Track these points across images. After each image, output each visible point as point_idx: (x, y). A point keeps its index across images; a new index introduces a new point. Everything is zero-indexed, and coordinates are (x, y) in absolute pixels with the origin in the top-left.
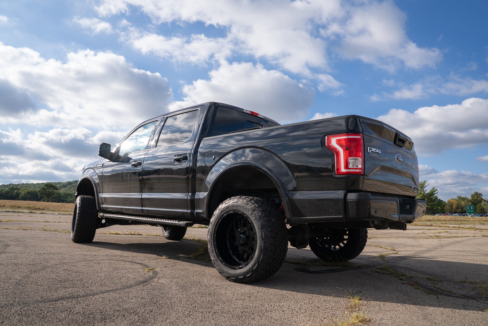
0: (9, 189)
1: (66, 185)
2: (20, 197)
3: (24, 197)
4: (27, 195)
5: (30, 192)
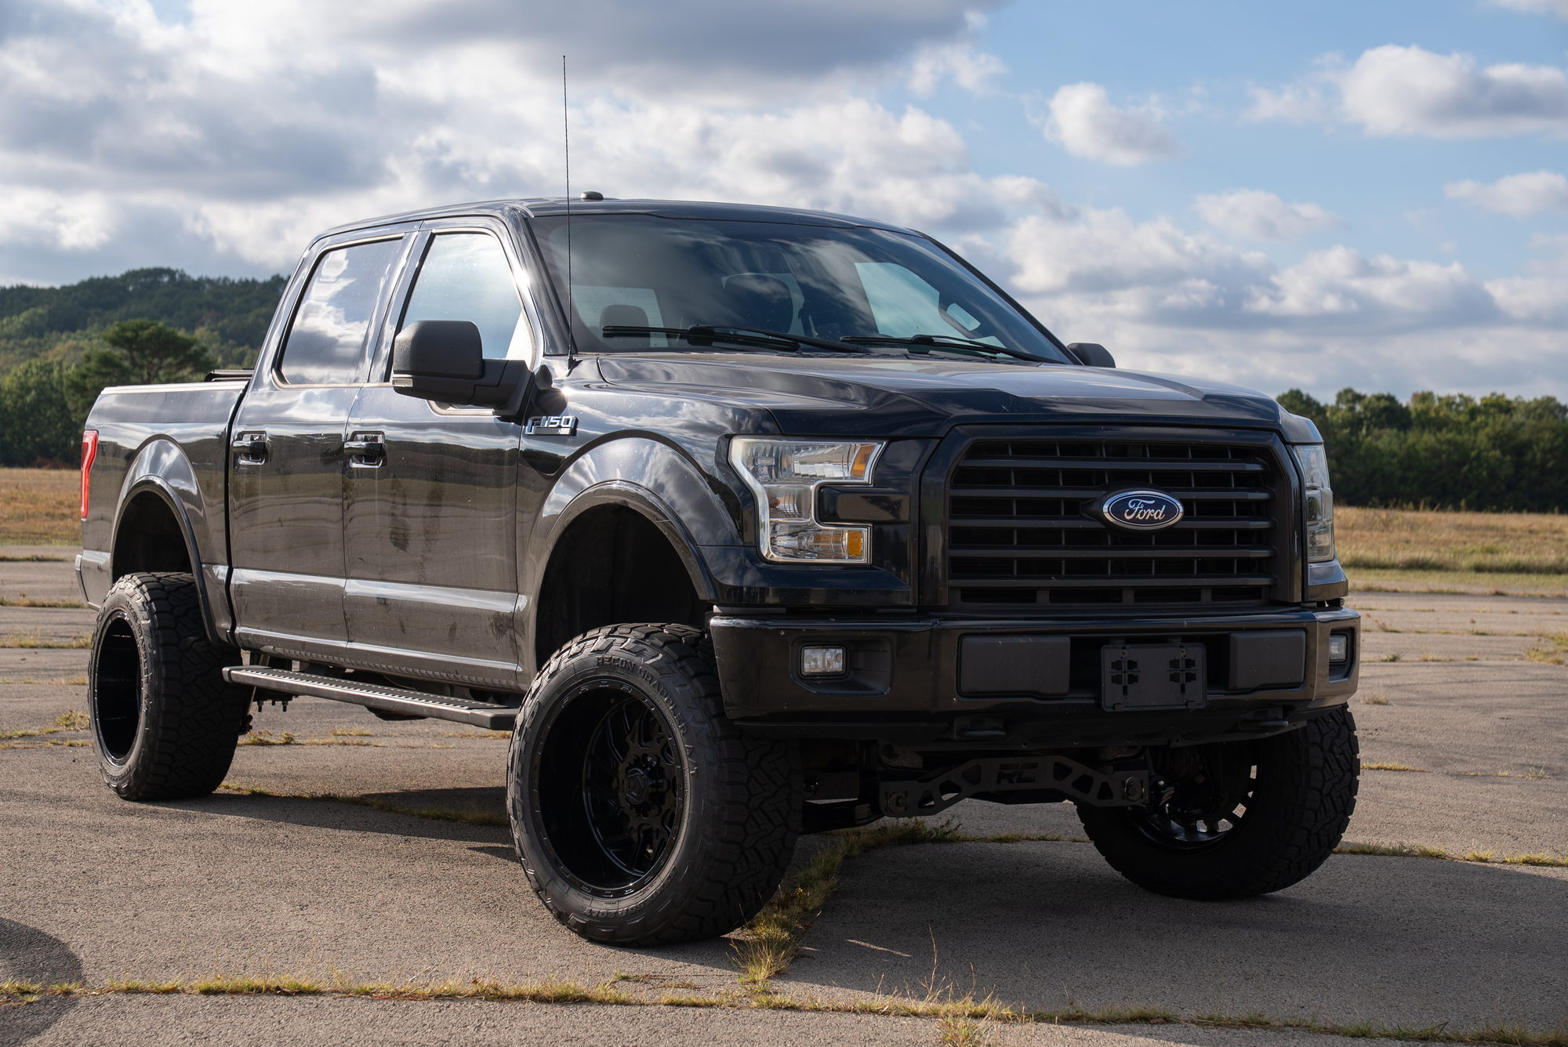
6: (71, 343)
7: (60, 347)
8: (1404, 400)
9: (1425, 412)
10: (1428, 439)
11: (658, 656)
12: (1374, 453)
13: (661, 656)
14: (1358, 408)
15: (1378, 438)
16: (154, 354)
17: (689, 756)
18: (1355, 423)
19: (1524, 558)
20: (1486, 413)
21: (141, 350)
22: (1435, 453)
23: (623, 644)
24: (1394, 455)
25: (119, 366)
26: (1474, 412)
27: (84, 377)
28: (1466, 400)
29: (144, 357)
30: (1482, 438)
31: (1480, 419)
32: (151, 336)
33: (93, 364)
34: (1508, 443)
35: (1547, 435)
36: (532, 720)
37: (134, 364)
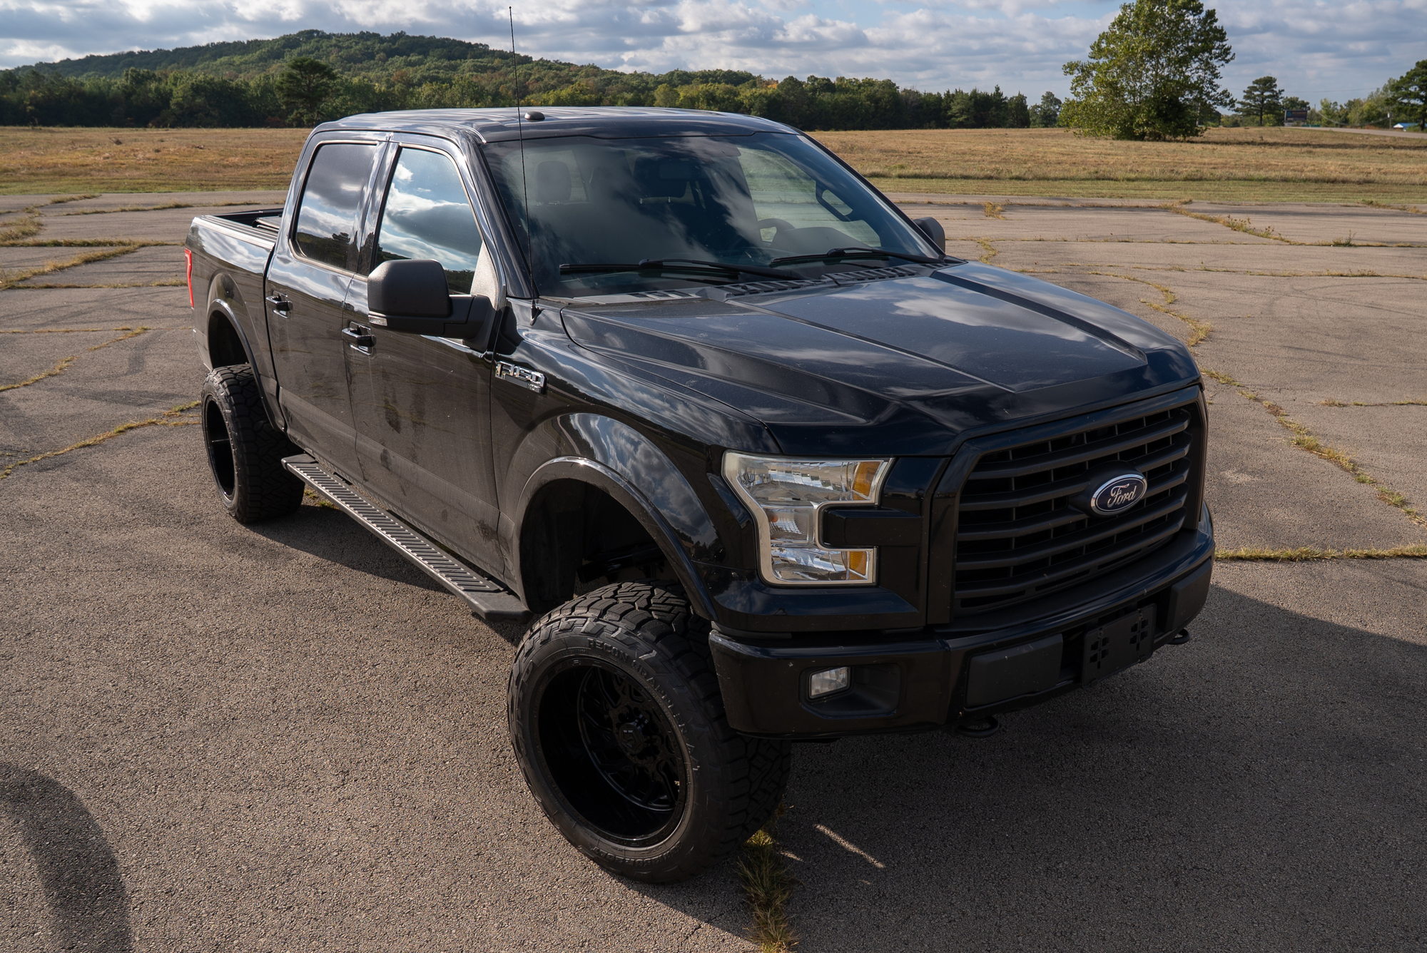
0: (127, 80)
1: (278, 49)
2: (173, 107)
3: (186, 106)
4: (194, 98)
5: (198, 86)
6: (279, 64)
7: (274, 66)
8: (833, 80)
9: (841, 86)
10: (843, 96)
11: (651, 652)
12: (821, 102)
13: (654, 653)
14: (816, 84)
15: (823, 96)
16: (311, 73)
17: (691, 754)
18: (814, 90)
19: (917, 171)
20: (864, 86)
21: (305, 71)
22: (845, 103)
23: (614, 632)
24: (829, 103)
25: (295, 78)
26: (860, 86)
27: (282, 83)
28: (857, 80)
29: (306, 73)
30: (863, 96)
31: (862, 88)
32: (309, 64)
33: (285, 78)
34: (873, 98)
35: (887, 95)
36: (527, 676)
37: (303, 77)
